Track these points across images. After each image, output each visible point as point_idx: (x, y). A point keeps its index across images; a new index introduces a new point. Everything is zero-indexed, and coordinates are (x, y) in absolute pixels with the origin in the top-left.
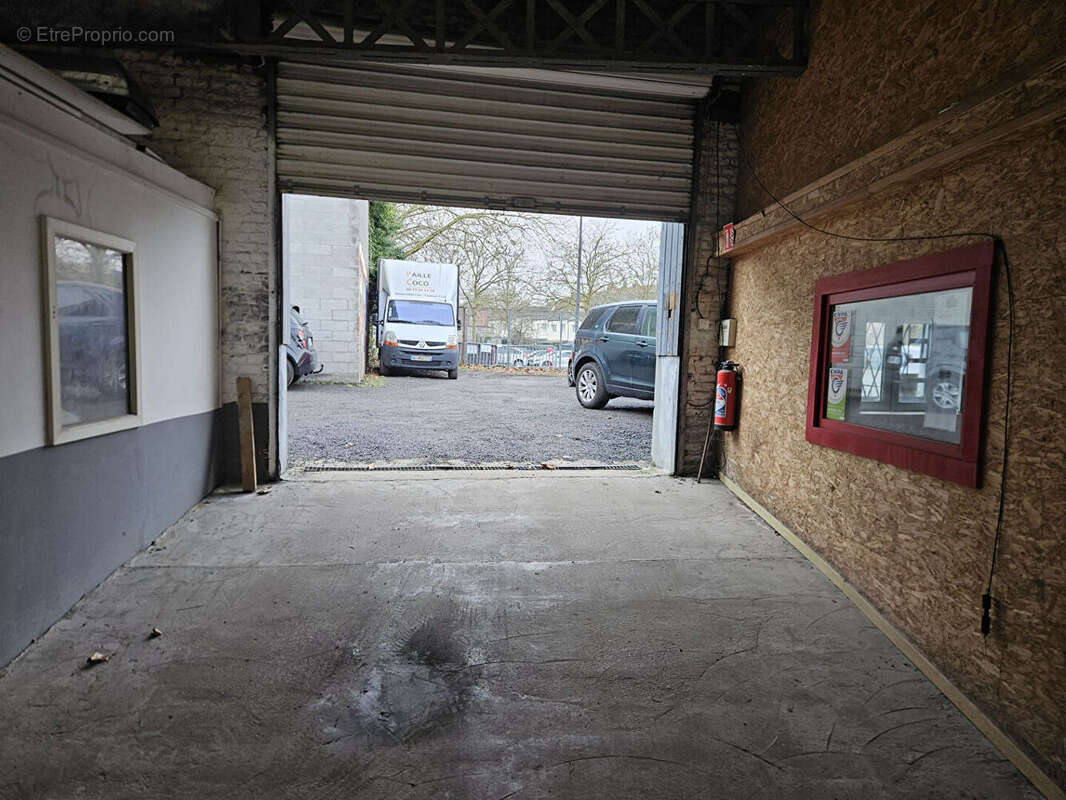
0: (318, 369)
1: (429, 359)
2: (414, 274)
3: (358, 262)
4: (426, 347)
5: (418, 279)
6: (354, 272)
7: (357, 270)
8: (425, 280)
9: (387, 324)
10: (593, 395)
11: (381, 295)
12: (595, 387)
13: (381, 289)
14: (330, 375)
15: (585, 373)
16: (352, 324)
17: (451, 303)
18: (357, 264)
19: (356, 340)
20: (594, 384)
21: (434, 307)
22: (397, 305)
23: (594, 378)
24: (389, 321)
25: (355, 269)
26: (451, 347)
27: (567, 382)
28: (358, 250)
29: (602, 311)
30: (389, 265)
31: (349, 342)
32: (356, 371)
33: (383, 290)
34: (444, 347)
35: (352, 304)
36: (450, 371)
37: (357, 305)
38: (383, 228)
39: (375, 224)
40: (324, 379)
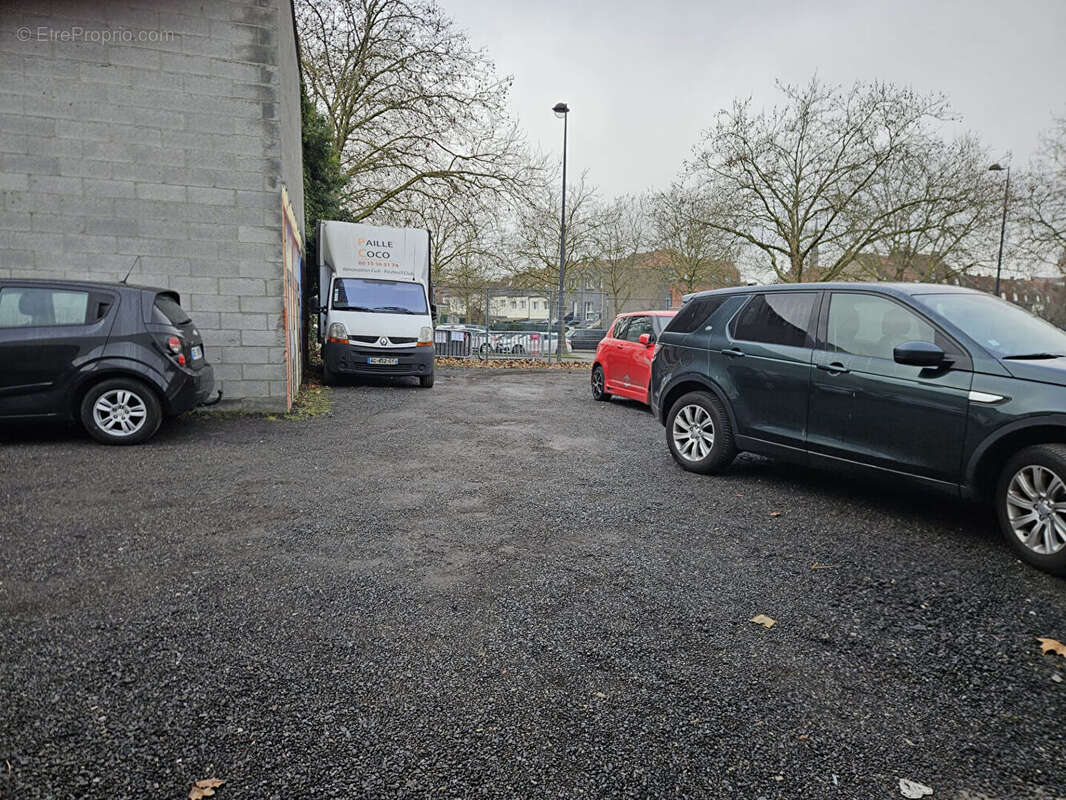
0: (214, 395)
1: (394, 361)
2: (369, 242)
3: (281, 217)
4: (390, 345)
5: (375, 249)
6: (275, 234)
7: (280, 232)
8: (383, 250)
9: (332, 313)
10: (706, 451)
11: (323, 271)
12: (711, 438)
13: (322, 263)
14: (240, 401)
15: (687, 410)
16: (275, 319)
17: (422, 281)
18: (279, 219)
19: (281, 344)
20: (708, 430)
21: (398, 287)
22: (346, 284)
23: (709, 421)
24: (334, 308)
25: (275, 230)
26: (424, 344)
27: (591, 395)
28: (279, 198)
29: (718, 301)
30: (333, 229)
31: (269, 348)
32: (282, 394)
33: (326, 263)
34: (414, 344)
35: (272, 288)
36: (422, 378)
37: (281, 287)
38: (324, 181)
39: (312, 176)
40: (229, 408)
